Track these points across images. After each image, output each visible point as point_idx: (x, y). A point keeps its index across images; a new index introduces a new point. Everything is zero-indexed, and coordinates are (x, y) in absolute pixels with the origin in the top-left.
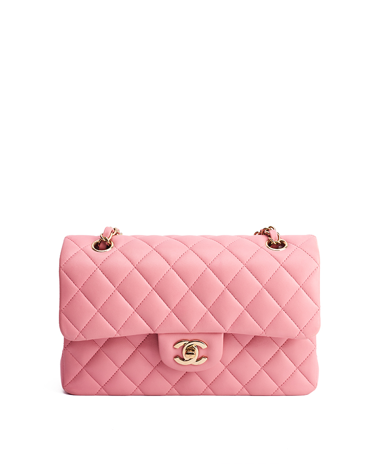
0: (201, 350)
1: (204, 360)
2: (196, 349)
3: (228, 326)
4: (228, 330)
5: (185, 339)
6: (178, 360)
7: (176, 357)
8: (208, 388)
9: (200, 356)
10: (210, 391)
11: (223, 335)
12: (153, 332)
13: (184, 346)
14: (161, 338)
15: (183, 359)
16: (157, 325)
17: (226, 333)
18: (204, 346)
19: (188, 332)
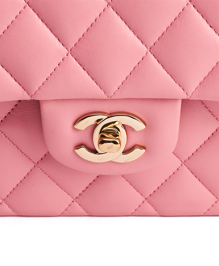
0: (132, 134)
1: (138, 153)
2: (122, 130)
3: (193, 85)
4: (191, 92)
5: (97, 110)
6: (83, 152)
7: (79, 146)
8: (146, 202)
9: (130, 145)
10: (149, 208)
11: (180, 103)
12: (28, 98)
13: (96, 126)
14: (47, 109)
15: (95, 152)
16: (36, 84)
17: (188, 100)
18: (139, 126)
19: (106, 97)
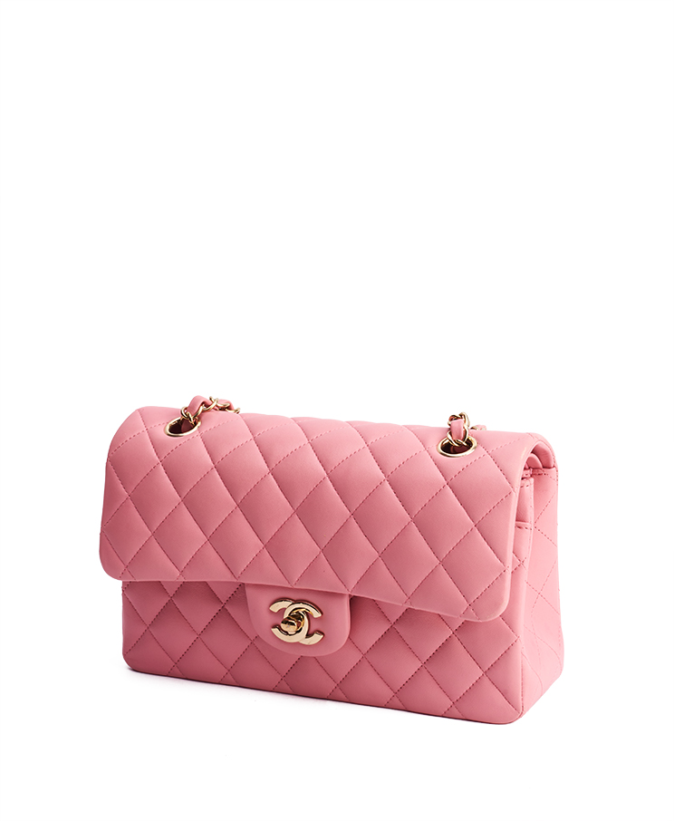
0: (311, 620)
1: (317, 638)
2: (305, 617)
3: (353, 583)
4: (350, 589)
5: (286, 596)
6: (276, 631)
7: (274, 627)
8: (337, 688)
9: (311, 630)
10: (341, 694)
11: (348, 599)
12: (235, 580)
13: (286, 609)
14: (249, 591)
15: (286, 633)
16: (240, 568)
18: (316, 614)
19: (290, 587)
